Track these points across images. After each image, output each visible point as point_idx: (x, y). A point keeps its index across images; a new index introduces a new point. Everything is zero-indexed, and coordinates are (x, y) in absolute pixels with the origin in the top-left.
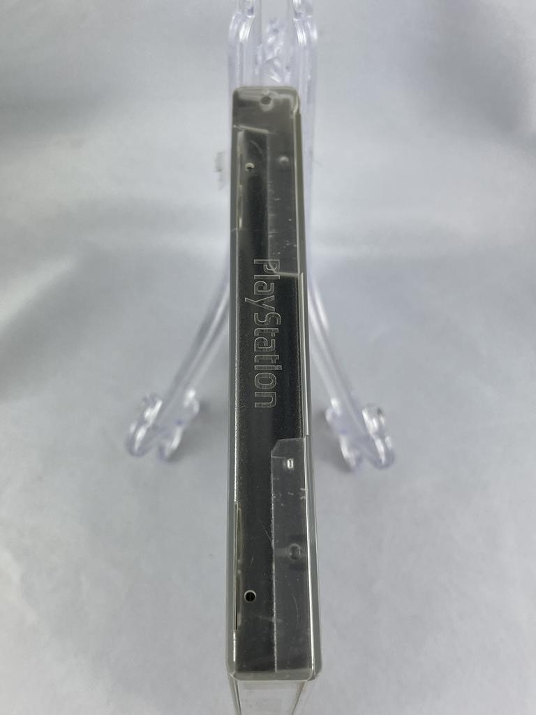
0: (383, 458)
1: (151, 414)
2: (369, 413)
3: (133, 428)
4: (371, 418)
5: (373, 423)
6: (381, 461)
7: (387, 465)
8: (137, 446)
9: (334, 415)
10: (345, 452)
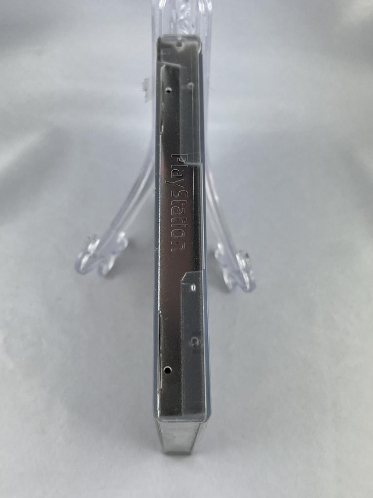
0: (248, 286)
2: (240, 256)
4: (241, 259)
5: (242, 263)
6: (246, 287)
7: (251, 290)
9: (220, 255)
10: (226, 280)
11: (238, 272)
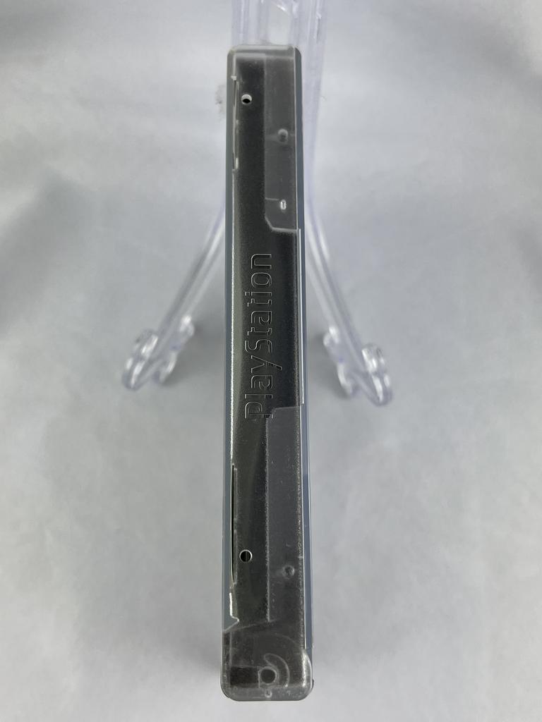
0: (381, 397)
1: (146, 350)
2: (368, 352)
3: (129, 364)
4: (370, 358)
5: (372, 363)
6: (378, 398)
7: (385, 402)
8: (133, 381)
9: (332, 342)
10: (342, 379)
11: (366, 376)
